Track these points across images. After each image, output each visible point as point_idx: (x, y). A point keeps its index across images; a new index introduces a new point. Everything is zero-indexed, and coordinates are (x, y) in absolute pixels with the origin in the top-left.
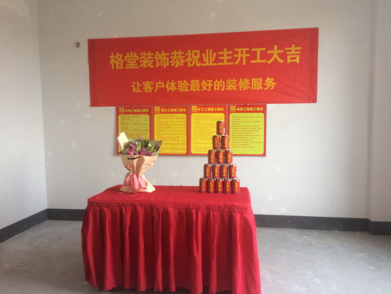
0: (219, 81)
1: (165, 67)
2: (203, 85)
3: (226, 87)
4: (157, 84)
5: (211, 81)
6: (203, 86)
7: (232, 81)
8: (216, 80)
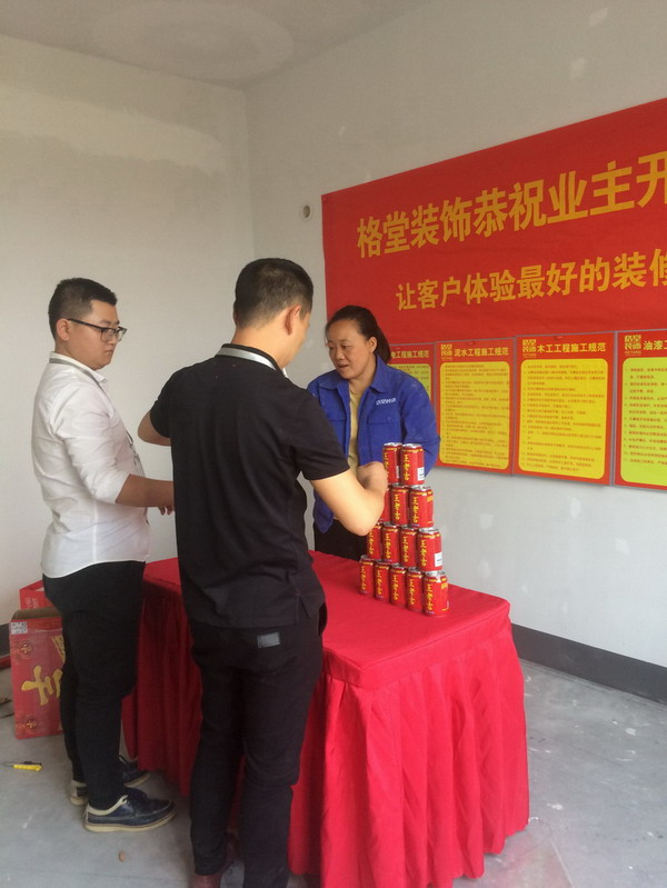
0: (593, 262)
1: (462, 239)
2: (551, 278)
3: (613, 280)
4: (445, 284)
5: (571, 266)
6: (550, 283)
7: (630, 259)
8: (587, 261)
